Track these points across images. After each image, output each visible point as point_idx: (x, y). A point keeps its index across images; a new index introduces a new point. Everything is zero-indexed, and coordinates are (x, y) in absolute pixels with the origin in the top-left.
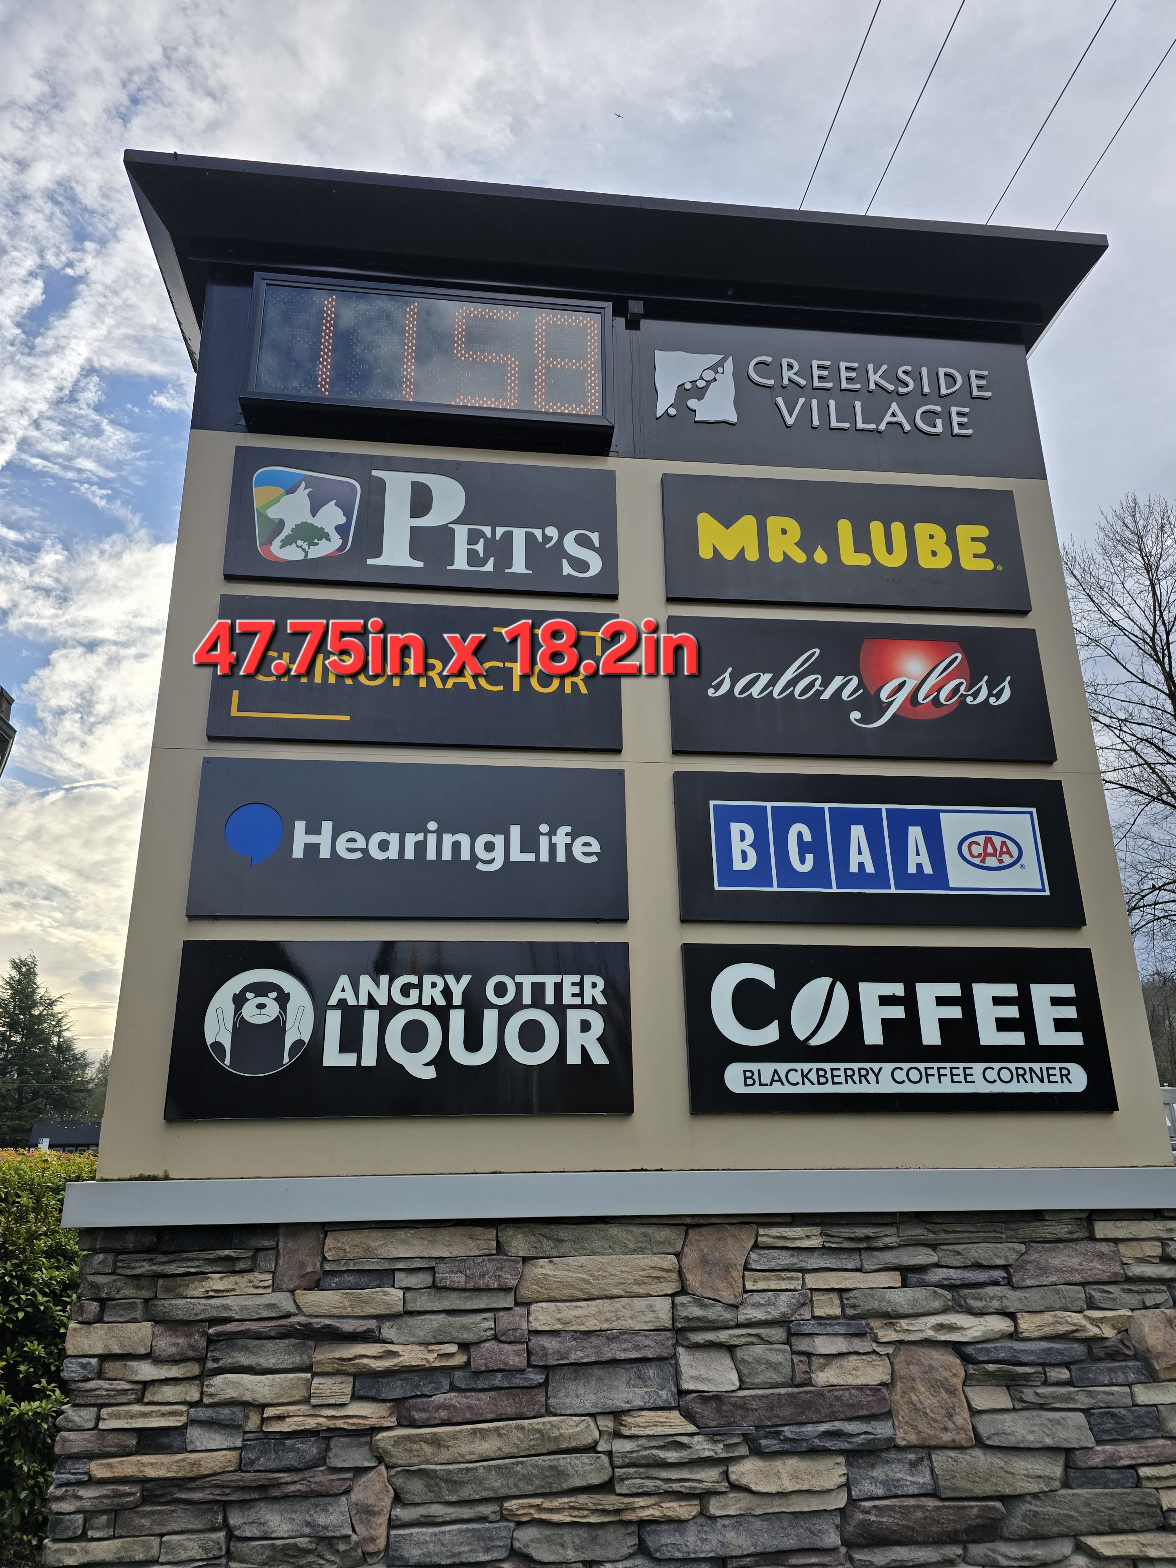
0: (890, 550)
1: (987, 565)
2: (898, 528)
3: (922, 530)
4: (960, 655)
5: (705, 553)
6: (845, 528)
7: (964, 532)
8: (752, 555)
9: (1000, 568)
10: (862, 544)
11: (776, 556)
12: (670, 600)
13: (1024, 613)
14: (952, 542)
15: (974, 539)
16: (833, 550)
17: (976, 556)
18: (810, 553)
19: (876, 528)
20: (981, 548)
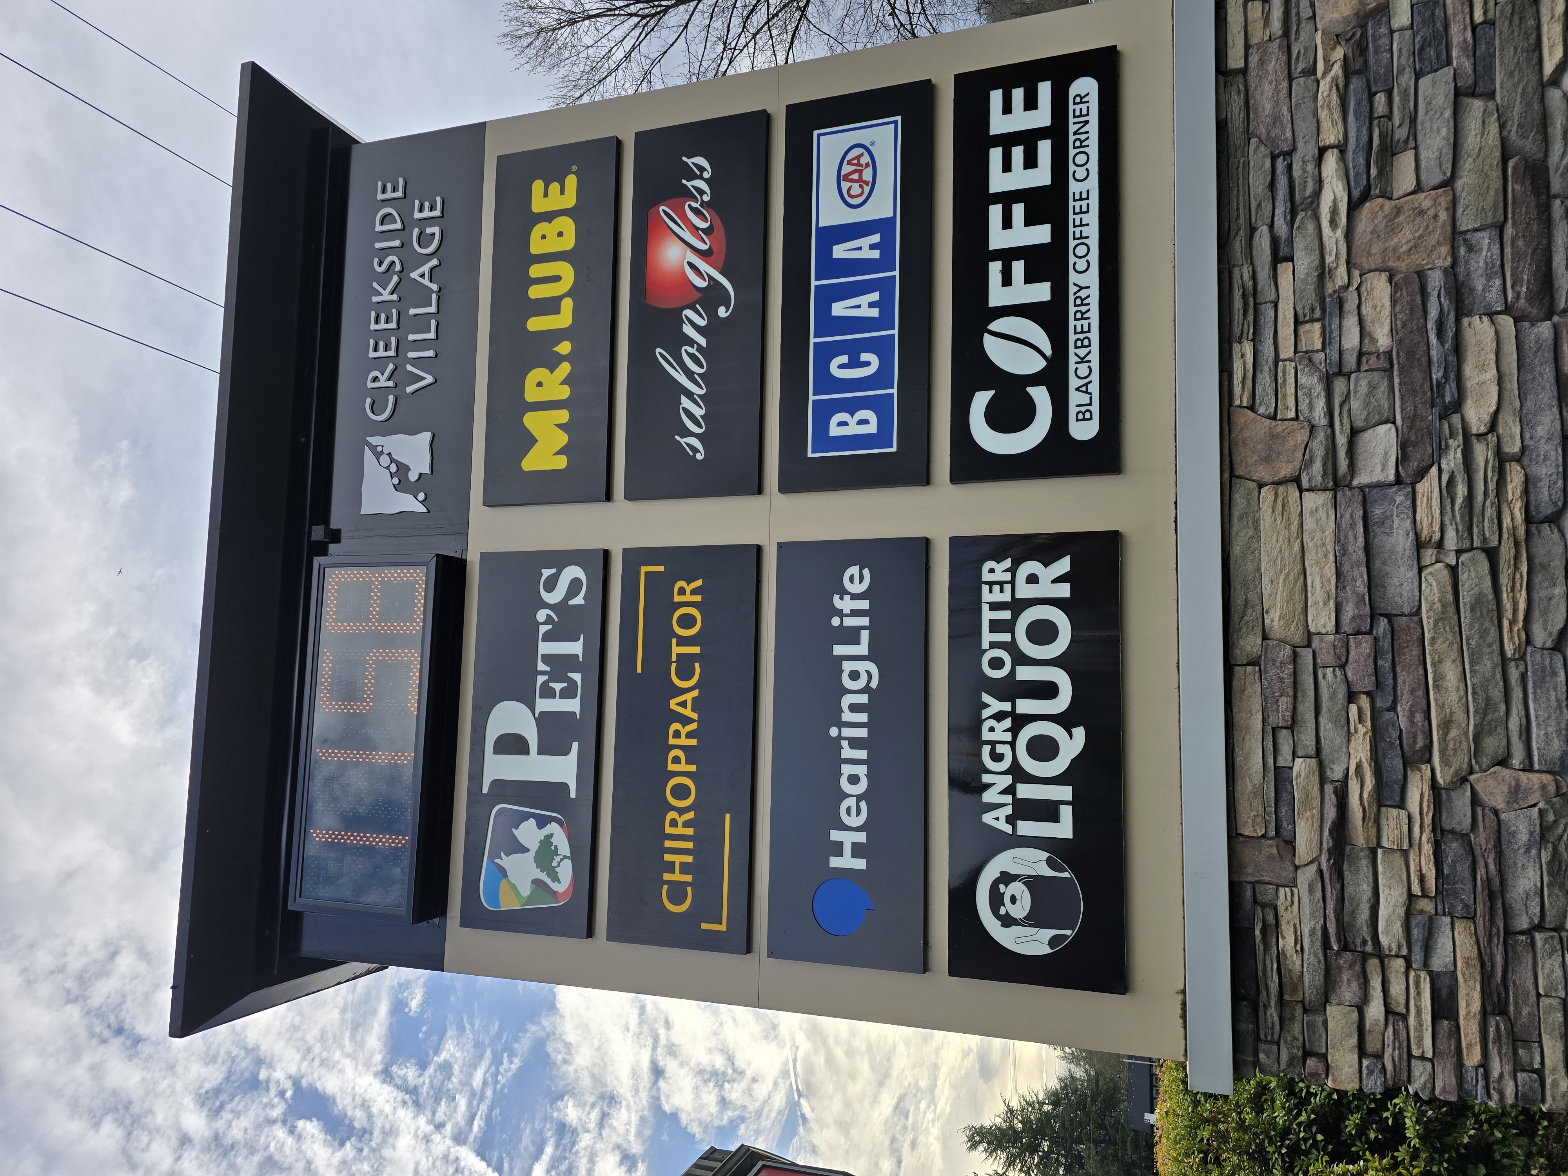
0: (557, 279)
1: (571, 181)
2: (536, 271)
3: (536, 247)
4: (662, 208)
5: (562, 462)
6: (536, 324)
7: (539, 205)
8: (563, 416)
9: (574, 168)
10: (551, 306)
11: (564, 393)
12: (609, 497)
13: (619, 144)
14: (549, 216)
15: (546, 195)
16: (558, 335)
17: (562, 192)
18: (561, 359)
19: (536, 292)
20: (555, 187)
